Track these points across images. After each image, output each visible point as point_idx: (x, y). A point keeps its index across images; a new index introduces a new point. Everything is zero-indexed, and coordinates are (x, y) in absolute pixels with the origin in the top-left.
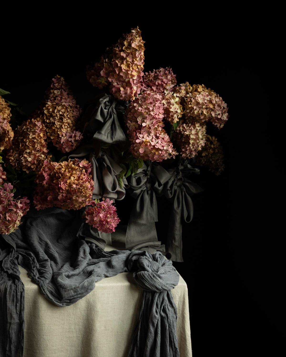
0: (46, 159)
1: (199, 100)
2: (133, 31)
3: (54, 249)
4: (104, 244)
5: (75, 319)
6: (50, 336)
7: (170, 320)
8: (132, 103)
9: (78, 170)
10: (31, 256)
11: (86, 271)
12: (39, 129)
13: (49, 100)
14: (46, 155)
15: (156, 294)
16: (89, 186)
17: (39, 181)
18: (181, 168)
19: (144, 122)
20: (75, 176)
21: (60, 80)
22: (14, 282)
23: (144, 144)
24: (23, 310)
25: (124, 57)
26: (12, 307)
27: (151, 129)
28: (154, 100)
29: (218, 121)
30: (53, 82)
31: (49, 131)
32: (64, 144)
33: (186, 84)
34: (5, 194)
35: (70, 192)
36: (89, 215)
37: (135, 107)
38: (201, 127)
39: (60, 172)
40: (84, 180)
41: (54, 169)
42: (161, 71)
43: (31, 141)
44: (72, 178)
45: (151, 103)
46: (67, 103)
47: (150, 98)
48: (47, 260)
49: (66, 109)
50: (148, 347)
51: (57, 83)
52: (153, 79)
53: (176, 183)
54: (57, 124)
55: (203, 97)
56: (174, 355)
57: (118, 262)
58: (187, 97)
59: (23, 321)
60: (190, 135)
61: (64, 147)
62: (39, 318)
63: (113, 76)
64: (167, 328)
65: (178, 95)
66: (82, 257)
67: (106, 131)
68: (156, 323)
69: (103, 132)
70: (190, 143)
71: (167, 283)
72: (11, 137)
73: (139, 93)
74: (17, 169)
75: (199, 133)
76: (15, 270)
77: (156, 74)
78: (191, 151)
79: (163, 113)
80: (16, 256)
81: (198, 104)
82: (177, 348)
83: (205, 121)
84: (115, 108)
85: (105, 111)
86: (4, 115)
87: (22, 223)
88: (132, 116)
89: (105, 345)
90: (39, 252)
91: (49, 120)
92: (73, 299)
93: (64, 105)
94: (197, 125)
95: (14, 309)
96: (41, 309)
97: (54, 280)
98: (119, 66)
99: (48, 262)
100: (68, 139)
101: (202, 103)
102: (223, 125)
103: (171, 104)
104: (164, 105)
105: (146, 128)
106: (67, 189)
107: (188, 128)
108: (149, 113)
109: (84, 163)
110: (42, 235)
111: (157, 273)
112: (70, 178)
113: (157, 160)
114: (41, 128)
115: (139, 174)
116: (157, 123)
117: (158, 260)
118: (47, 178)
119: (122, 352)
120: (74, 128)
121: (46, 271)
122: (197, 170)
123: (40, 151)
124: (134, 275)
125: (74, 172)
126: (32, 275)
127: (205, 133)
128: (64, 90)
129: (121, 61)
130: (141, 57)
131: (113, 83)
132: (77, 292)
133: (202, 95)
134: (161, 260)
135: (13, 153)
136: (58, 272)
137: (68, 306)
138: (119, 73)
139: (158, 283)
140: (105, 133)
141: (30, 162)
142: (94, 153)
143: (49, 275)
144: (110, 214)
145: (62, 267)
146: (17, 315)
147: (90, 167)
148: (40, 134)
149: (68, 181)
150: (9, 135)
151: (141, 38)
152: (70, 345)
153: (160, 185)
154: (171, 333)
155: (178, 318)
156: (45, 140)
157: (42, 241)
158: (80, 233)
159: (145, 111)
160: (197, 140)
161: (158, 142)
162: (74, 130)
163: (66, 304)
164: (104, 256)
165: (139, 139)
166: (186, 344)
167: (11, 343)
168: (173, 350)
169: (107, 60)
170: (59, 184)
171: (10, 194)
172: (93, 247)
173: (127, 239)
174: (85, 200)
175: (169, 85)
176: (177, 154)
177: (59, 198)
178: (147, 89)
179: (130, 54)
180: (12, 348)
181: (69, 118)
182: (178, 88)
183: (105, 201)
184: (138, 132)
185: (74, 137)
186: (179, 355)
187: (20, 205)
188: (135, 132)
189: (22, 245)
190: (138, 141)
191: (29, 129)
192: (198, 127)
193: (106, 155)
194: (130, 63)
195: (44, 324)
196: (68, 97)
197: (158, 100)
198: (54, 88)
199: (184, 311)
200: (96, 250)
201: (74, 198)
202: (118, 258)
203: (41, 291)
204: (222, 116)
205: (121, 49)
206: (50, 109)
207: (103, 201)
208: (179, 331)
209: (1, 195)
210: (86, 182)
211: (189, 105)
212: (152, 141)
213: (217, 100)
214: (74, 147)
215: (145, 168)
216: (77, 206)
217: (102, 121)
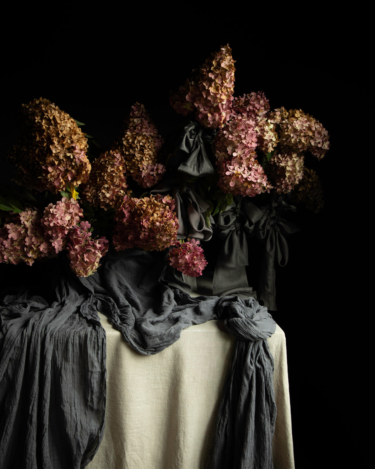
0: (126, 195)
1: (297, 126)
2: (223, 49)
3: (134, 294)
4: (190, 289)
5: (161, 370)
6: (134, 387)
7: (266, 372)
8: (221, 130)
9: (161, 207)
10: (111, 302)
11: (171, 318)
12: (118, 162)
13: (128, 130)
14: (126, 190)
15: (251, 344)
16: (174, 223)
17: (119, 219)
18: (274, 205)
19: (235, 152)
20: (158, 213)
21: (140, 108)
22: (94, 328)
23: (235, 177)
24: (105, 358)
25: (212, 79)
26: (94, 354)
27: (242, 159)
28: (246, 127)
29: (318, 150)
30: (132, 109)
31: (128, 164)
32: (145, 179)
33: (282, 108)
34: (82, 233)
35: (153, 230)
36: (173, 256)
37: (225, 135)
38: (298, 158)
39: (141, 209)
40: (168, 217)
41: (135, 205)
42: (252, 95)
43: (110, 175)
44: (155, 215)
45: (243, 130)
46: (148, 133)
47: (242, 124)
48: (128, 306)
49: (147, 139)
50: (242, 401)
51: (137, 110)
52: (243, 105)
53: (269, 223)
54: (138, 155)
55: (301, 123)
56: (271, 411)
57: (207, 308)
58: (283, 124)
59: (105, 370)
60: (286, 166)
61: (145, 181)
62: (122, 368)
63: (200, 100)
64: (263, 380)
65: (272, 122)
66: (166, 303)
67: (192, 162)
68: (251, 375)
69: (189, 164)
70: (285, 176)
71: (263, 331)
72: (88, 170)
73: (228, 120)
74: (94, 206)
75: (296, 164)
76: (94, 315)
77: (246, 99)
78: (287, 185)
79: (256, 142)
80: (94, 301)
81: (295, 131)
82: (274, 403)
83: (303, 151)
84: (201, 138)
85: (191, 140)
86: (81, 146)
87: (101, 265)
88: (221, 146)
89: (194, 399)
90: (118, 297)
91: (129, 151)
92: (159, 347)
93: (145, 135)
94: (294, 156)
95: (96, 357)
96: (124, 358)
97: (138, 327)
98: (207, 88)
99: (129, 307)
100: (150, 173)
101: (300, 130)
102: (324, 155)
103: (265, 131)
104: (257, 132)
105: (237, 159)
106: (150, 227)
107: (284, 159)
108: (240, 142)
109: (168, 200)
110: (121, 279)
111: (251, 320)
112: (153, 215)
113: (249, 195)
114: (121, 160)
115: (228, 212)
116: (250, 153)
117: (251, 306)
118: (128, 216)
119: (213, 406)
120: (156, 160)
121: (127, 317)
122: (293, 208)
123: (119, 187)
124: (226, 322)
125: (157, 208)
126: (114, 321)
127: (303, 165)
128: (145, 118)
129: (209, 84)
130: (231, 78)
131: (200, 108)
132: (163, 340)
133: (300, 121)
134: (255, 306)
135: (89, 188)
136: (141, 319)
137: (153, 355)
138: (207, 97)
139: (253, 330)
140: (191, 165)
141: (108, 198)
142: (178, 188)
143: (131, 321)
144: (197, 256)
145: (144, 313)
146: (98, 363)
147: (174, 204)
148: (119, 167)
149: (151, 219)
150: (87, 168)
151: (231, 57)
152: (156, 397)
153: (251, 224)
154: (267, 386)
155: (274, 370)
156: (125, 174)
157: (121, 286)
158: (162, 278)
159: (236, 140)
160: (294, 173)
161: (251, 174)
162: (156, 162)
163: (151, 353)
164: (191, 303)
165: (230, 171)
166: (284, 399)
167: (93, 393)
168: (269, 405)
169: (193, 83)
170: (141, 222)
171: (87, 233)
172: (177, 293)
173: (214, 284)
174: (170, 240)
175: (261, 111)
176: (272, 187)
177: (141, 237)
178: (236, 116)
179: (219, 75)
180: (94, 398)
181: (150, 149)
182: (272, 114)
183: (190, 242)
184: (228, 164)
185: (156, 170)
186: (276, 410)
187: (98, 246)
188: (225, 163)
189: (101, 290)
190: (228, 173)
191: (108, 161)
192: (295, 157)
193: (191, 190)
194: (219, 85)
195: (128, 374)
196: (149, 127)
197: (250, 126)
198: (134, 116)
199: (281, 362)
200: (180, 296)
201: (158, 237)
202: (206, 304)
203: (123, 338)
204: (322, 145)
205: (209, 70)
206: (129, 139)
207: (188, 241)
208: (276, 384)
209: (78, 235)
210: (170, 220)
211: (285, 133)
212: (244, 173)
213: (317, 126)
214: (156, 182)
215: (234, 206)
216: (160, 246)
217: (188, 152)
